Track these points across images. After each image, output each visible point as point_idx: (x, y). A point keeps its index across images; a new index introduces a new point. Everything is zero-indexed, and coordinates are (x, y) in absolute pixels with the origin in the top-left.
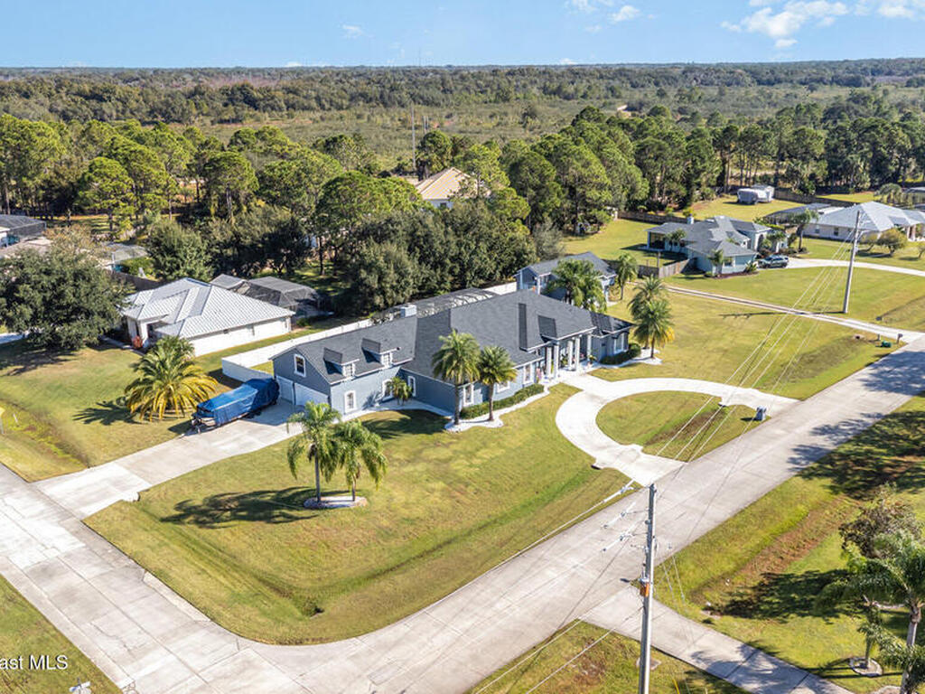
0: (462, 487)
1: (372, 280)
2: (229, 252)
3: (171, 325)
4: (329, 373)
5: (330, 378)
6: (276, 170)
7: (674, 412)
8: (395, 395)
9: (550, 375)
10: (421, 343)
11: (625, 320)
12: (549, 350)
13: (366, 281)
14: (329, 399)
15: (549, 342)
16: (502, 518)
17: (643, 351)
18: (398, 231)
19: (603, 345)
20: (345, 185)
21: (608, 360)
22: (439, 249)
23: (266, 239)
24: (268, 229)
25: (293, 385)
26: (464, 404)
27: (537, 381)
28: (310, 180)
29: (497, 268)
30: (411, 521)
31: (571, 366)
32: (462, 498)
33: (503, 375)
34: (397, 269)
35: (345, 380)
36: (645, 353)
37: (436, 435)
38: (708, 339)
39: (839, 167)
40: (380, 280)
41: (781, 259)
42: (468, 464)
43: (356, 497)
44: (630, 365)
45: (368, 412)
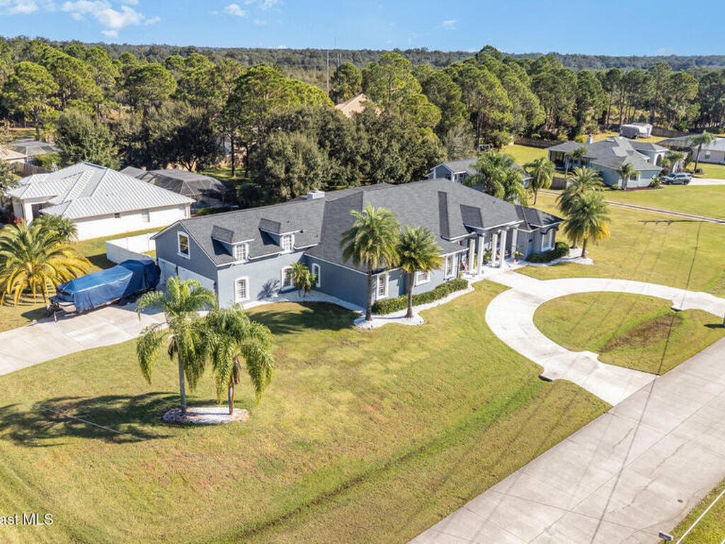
0: (376, 398)
1: (279, 170)
2: (138, 145)
3: (56, 205)
4: (217, 253)
5: (218, 260)
6: (193, 74)
7: (623, 315)
8: (296, 284)
9: (472, 271)
10: (328, 226)
11: (554, 215)
12: (473, 241)
13: (272, 171)
14: (216, 284)
15: (473, 233)
16: (430, 444)
17: (570, 250)
18: (308, 122)
19: (530, 241)
20: (257, 79)
21: (534, 257)
22: (351, 145)
23: (176, 133)
24: (177, 123)
25: (177, 268)
26: (377, 297)
27: (458, 275)
28: (223, 78)
29: (408, 170)
30: (305, 445)
31: (494, 263)
32: (378, 415)
33: (427, 260)
34: (306, 161)
35: (235, 263)
36: (575, 253)
37: (344, 332)
38: (635, 242)
39: (710, 110)
40: (287, 170)
41: (684, 176)
42: (383, 368)
43: (234, 409)
44: (559, 264)
45: (263, 302)
